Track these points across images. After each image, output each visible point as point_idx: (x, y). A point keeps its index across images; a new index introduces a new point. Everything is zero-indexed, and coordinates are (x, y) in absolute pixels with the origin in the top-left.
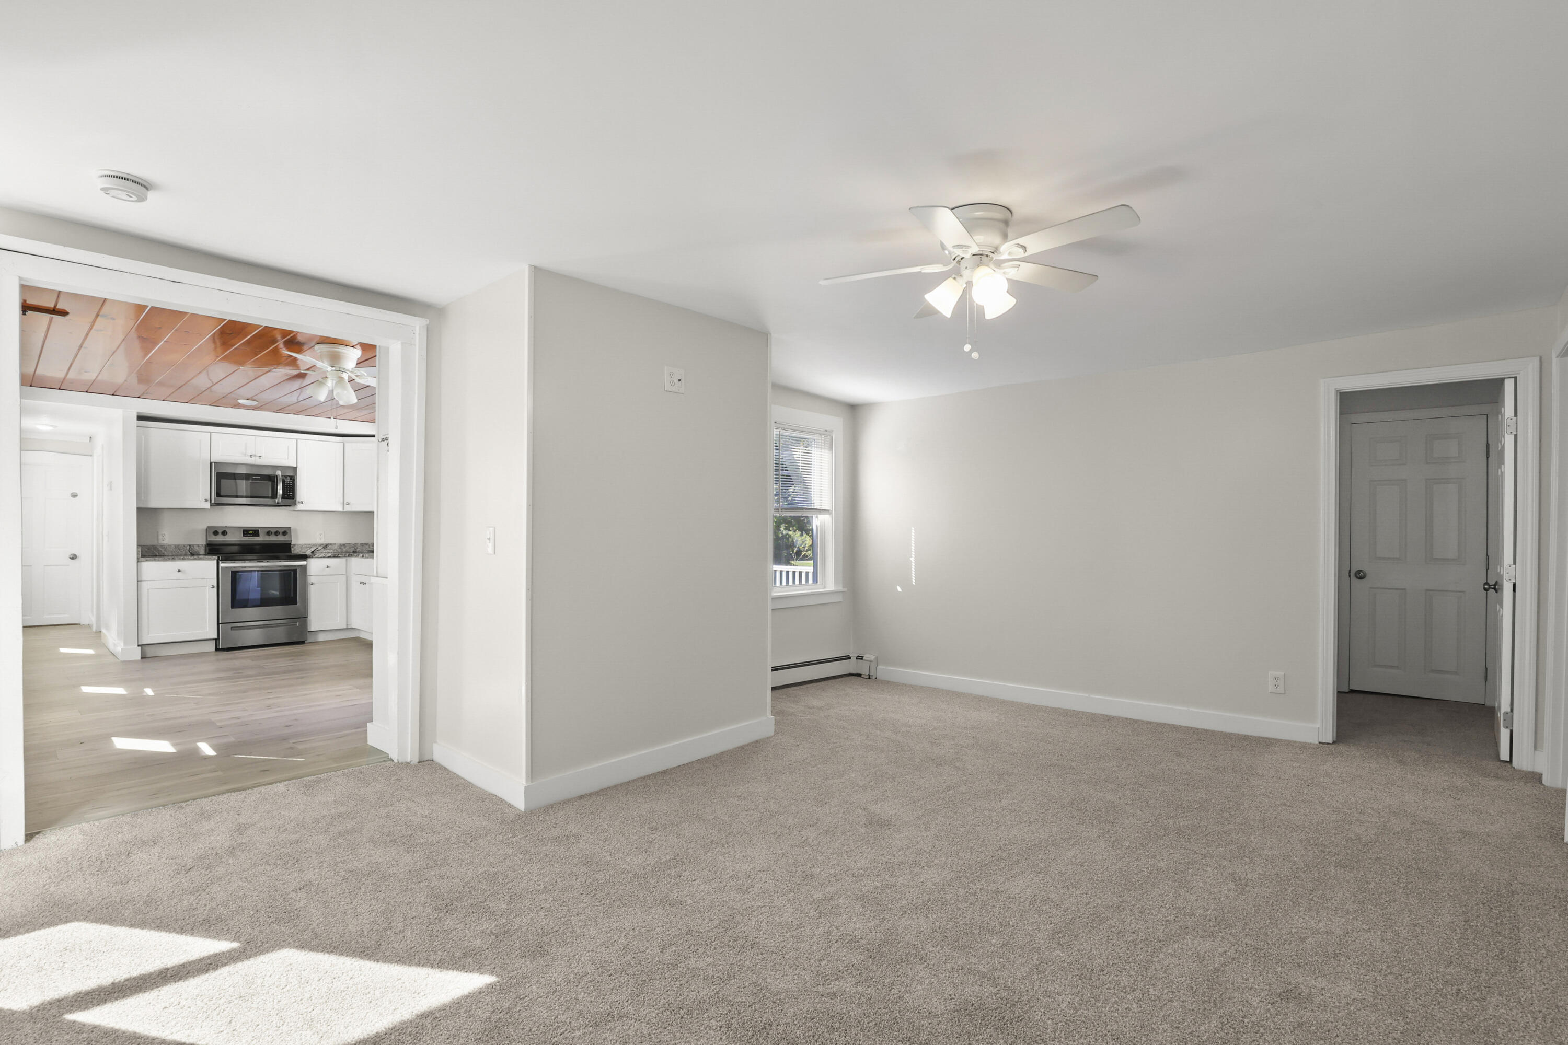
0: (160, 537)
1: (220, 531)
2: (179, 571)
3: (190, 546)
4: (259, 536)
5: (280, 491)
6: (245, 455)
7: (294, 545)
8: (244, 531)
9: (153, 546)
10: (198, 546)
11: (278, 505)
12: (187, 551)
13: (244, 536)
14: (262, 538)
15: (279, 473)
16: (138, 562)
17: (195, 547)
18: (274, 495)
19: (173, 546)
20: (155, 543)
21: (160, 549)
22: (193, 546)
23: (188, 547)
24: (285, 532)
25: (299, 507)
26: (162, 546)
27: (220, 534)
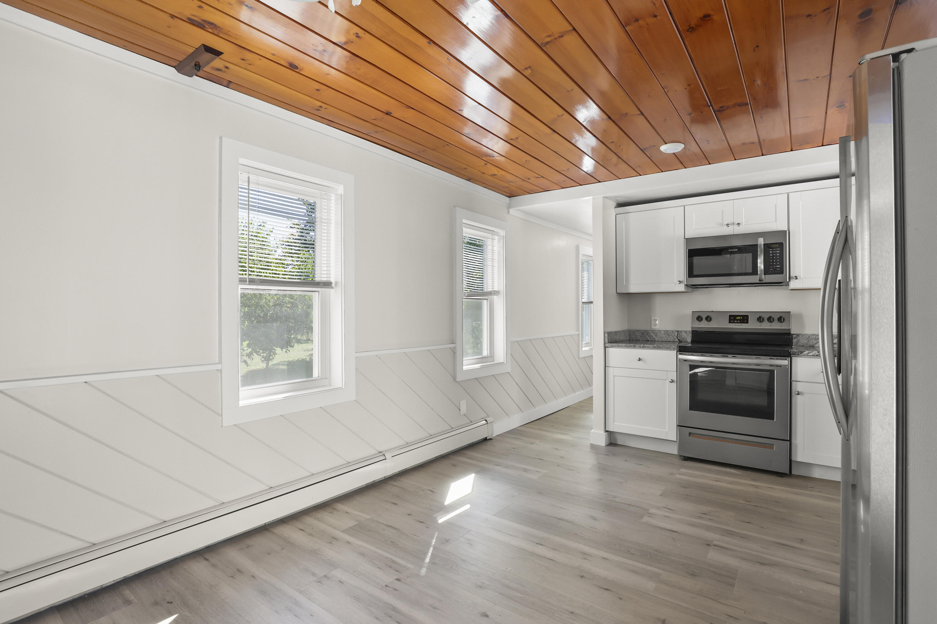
0: (653, 322)
1: (704, 317)
2: (640, 360)
3: (678, 332)
4: (747, 322)
5: (761, 265)
6: (722, 225)
7: (798, 335)
8: (730, 316)
9: (646, 331)
10: (686, 332)
11: (761, 284)
12: (675, 337)
13: (730, 322)
14: (752, 326)
15: (761, 241)
16: (605, 347)
17: (684, 334)
18: (755, 272)
19: (662, 332)
20: (649, 329)
21: (652, 334)
22: (681, 332)
23: (676, 333)
24: (782, 317)
25: (793, 284)
26: (653, 331)
27: (704, 319)
